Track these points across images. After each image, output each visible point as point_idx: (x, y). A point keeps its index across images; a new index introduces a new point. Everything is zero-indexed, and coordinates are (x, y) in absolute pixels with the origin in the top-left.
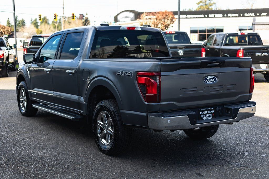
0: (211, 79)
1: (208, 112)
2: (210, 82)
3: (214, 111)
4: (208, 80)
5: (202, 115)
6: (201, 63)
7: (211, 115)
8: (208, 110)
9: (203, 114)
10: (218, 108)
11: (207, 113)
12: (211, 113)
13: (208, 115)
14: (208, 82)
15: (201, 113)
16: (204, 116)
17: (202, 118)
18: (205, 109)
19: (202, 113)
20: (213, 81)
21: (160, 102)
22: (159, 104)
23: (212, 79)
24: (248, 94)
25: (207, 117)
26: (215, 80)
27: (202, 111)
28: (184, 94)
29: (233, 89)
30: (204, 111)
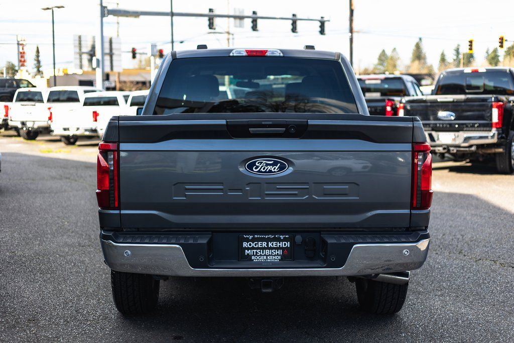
0: (267, 165)
2: (266, 172)
3: (288, 244)
4: (258, 167)
5: (248, 249)
6: (227, 125)
7: (280, 252)
8: (268, 240)
9: (253, 248)
10: (299, 238)
11: (265, 245)
12: (277, 249)
13: (267, 252)
14: (259, 171)
15: (245, 245)
16: (257, 253)
17: (249, 256)
18: (256, 236)
19: (250, 245)
20: (276, 170)
21: (120, 209)
22: (117, 212)
23: (272, 165)
24: (407, 211)
25: (265, 255)
26: (282, 168)
27: (247, 240)
28: (186, 196)
29: (345, 195)
30: (253, 240)
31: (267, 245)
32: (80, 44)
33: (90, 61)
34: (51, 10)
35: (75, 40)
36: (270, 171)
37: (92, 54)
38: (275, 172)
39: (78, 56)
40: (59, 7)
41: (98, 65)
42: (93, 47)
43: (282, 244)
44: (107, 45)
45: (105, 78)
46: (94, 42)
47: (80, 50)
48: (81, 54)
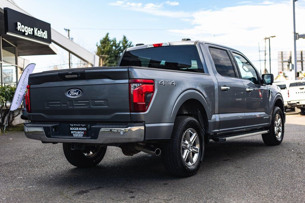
1: (80, 129)
2: (74, 95)
3: (86, 129)
4: (71, 93)
5: (72, 131)
6: (58, 75)
7: (83, 133)
8: (79, 127)
9: (74, 131)
10: (89, 126)
11: (78, 129)
12: (82, 131)
13: (79, 132)
14: (72, 95)
15: (71, 129)
16: (75, 133)
17: (72, 134)
18: (74, 125)
19: (73, 129)
21: (31, 113)
23: (76, 92)
24: (129, 113)
25: (78, 134)
26: (79, 93)
27: (72, 127)
28: (49, 107)
29: (103, 105)
30: (74, 127)
31: (79, 129)
32: (282, 56)
33: (289, 66)
34: (269, 39)
35: (279, 55)
36: (75, 95)
37: (290, 62)
38: (77, 95)
39: (281, 64)
40: (272, 37)
41: (293, 68)
42: (291, 58)
43: (83, 129)
44: (299, 56)
45: (297, 75)
46: (291, 54)
47: (282, 60)
48: (283, 62)
